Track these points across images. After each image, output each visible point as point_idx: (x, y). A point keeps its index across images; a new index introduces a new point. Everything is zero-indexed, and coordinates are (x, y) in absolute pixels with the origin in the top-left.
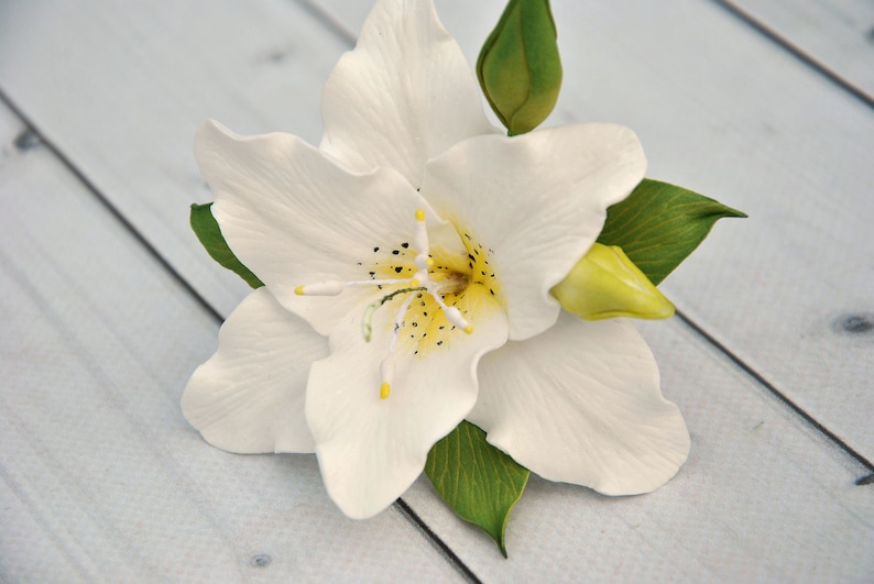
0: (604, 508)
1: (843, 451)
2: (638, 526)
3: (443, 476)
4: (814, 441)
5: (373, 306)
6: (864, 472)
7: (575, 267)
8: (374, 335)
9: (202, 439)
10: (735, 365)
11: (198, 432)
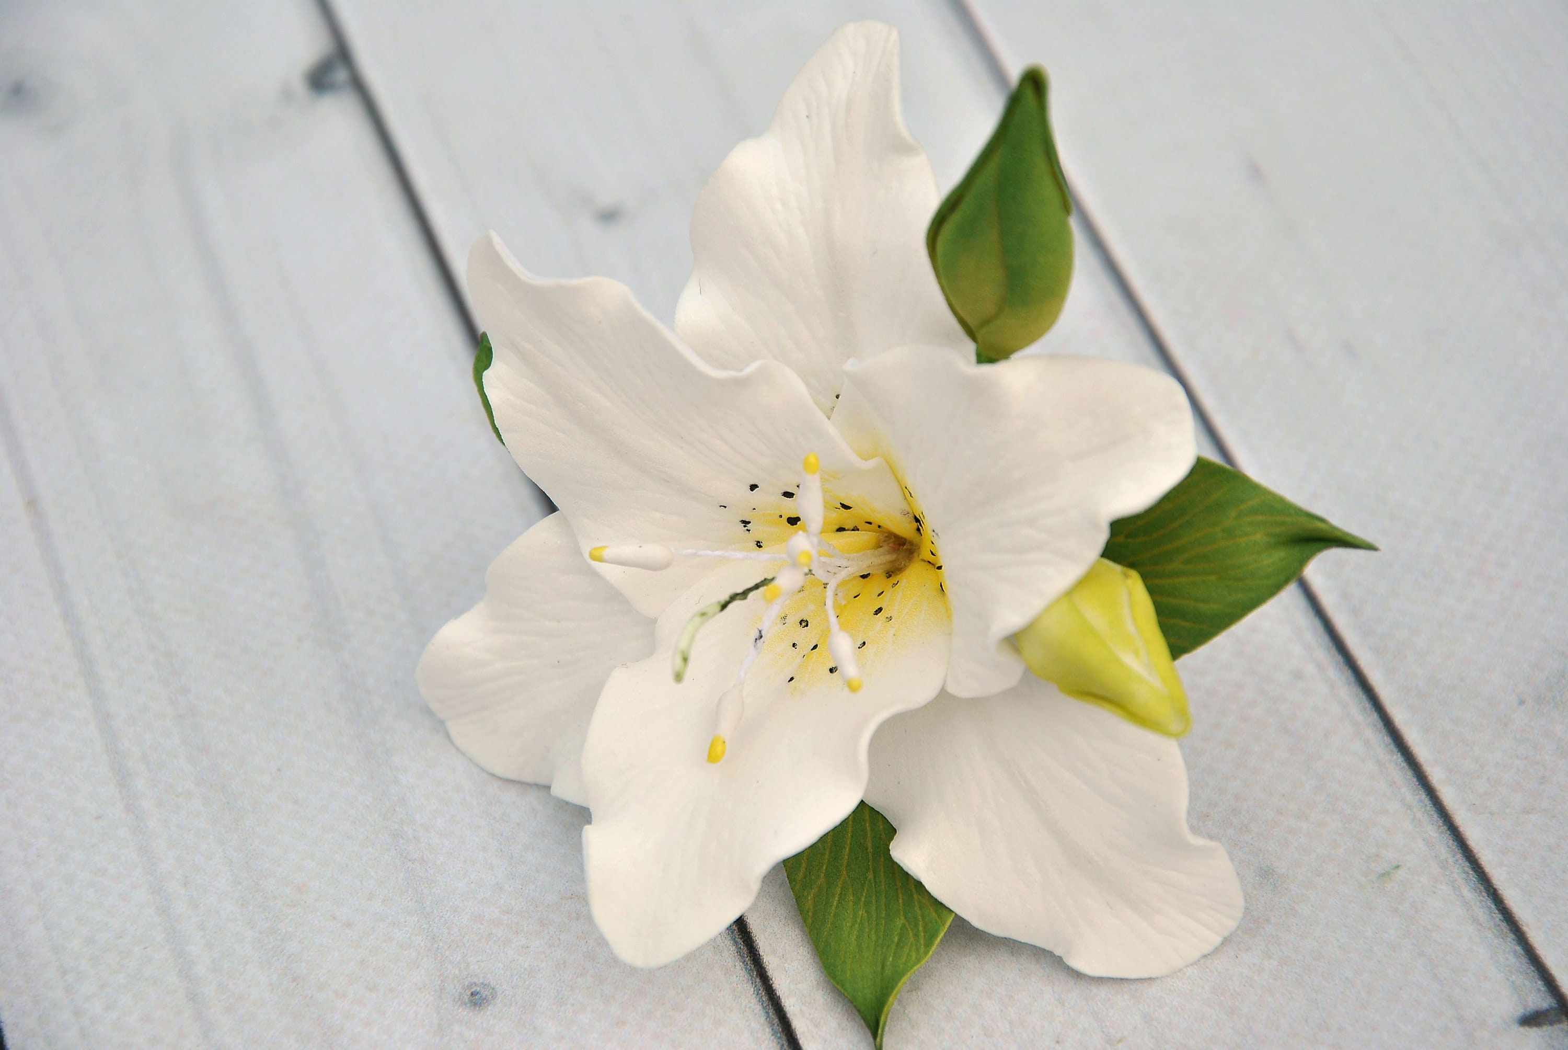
0: (1074, 994)
1: (1519, 949)
2: (1120, 1041)
3: (815, 890)
4: (1476, 920)
5: (703, 614)
6: (1539, 1000)
7: (1048, 609)
8: (691, 672)
9: (448, 736)
10: (1388, 739)
11: (442, 723)
